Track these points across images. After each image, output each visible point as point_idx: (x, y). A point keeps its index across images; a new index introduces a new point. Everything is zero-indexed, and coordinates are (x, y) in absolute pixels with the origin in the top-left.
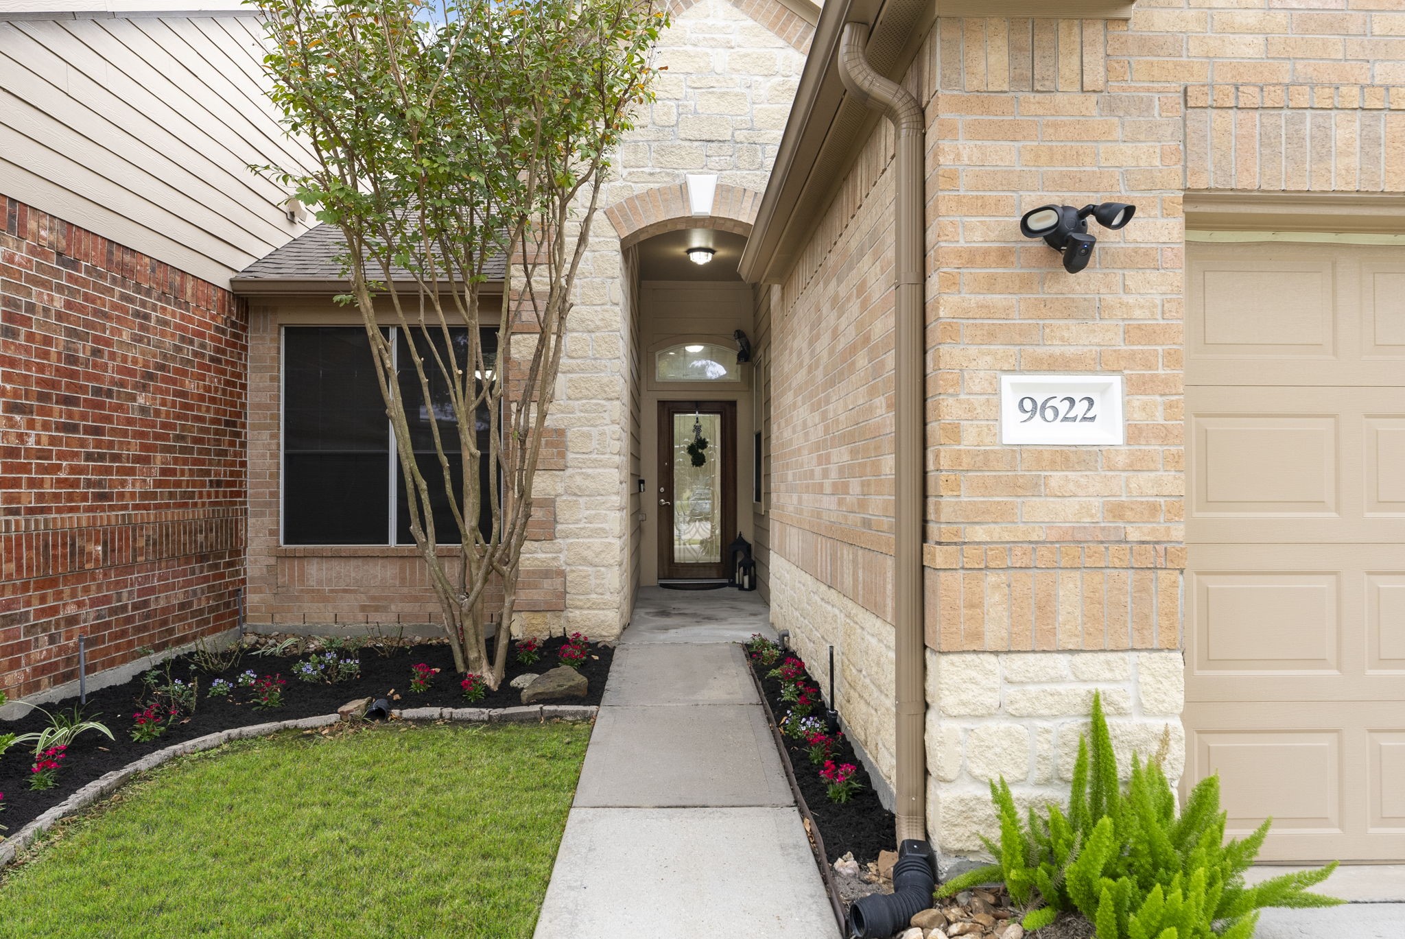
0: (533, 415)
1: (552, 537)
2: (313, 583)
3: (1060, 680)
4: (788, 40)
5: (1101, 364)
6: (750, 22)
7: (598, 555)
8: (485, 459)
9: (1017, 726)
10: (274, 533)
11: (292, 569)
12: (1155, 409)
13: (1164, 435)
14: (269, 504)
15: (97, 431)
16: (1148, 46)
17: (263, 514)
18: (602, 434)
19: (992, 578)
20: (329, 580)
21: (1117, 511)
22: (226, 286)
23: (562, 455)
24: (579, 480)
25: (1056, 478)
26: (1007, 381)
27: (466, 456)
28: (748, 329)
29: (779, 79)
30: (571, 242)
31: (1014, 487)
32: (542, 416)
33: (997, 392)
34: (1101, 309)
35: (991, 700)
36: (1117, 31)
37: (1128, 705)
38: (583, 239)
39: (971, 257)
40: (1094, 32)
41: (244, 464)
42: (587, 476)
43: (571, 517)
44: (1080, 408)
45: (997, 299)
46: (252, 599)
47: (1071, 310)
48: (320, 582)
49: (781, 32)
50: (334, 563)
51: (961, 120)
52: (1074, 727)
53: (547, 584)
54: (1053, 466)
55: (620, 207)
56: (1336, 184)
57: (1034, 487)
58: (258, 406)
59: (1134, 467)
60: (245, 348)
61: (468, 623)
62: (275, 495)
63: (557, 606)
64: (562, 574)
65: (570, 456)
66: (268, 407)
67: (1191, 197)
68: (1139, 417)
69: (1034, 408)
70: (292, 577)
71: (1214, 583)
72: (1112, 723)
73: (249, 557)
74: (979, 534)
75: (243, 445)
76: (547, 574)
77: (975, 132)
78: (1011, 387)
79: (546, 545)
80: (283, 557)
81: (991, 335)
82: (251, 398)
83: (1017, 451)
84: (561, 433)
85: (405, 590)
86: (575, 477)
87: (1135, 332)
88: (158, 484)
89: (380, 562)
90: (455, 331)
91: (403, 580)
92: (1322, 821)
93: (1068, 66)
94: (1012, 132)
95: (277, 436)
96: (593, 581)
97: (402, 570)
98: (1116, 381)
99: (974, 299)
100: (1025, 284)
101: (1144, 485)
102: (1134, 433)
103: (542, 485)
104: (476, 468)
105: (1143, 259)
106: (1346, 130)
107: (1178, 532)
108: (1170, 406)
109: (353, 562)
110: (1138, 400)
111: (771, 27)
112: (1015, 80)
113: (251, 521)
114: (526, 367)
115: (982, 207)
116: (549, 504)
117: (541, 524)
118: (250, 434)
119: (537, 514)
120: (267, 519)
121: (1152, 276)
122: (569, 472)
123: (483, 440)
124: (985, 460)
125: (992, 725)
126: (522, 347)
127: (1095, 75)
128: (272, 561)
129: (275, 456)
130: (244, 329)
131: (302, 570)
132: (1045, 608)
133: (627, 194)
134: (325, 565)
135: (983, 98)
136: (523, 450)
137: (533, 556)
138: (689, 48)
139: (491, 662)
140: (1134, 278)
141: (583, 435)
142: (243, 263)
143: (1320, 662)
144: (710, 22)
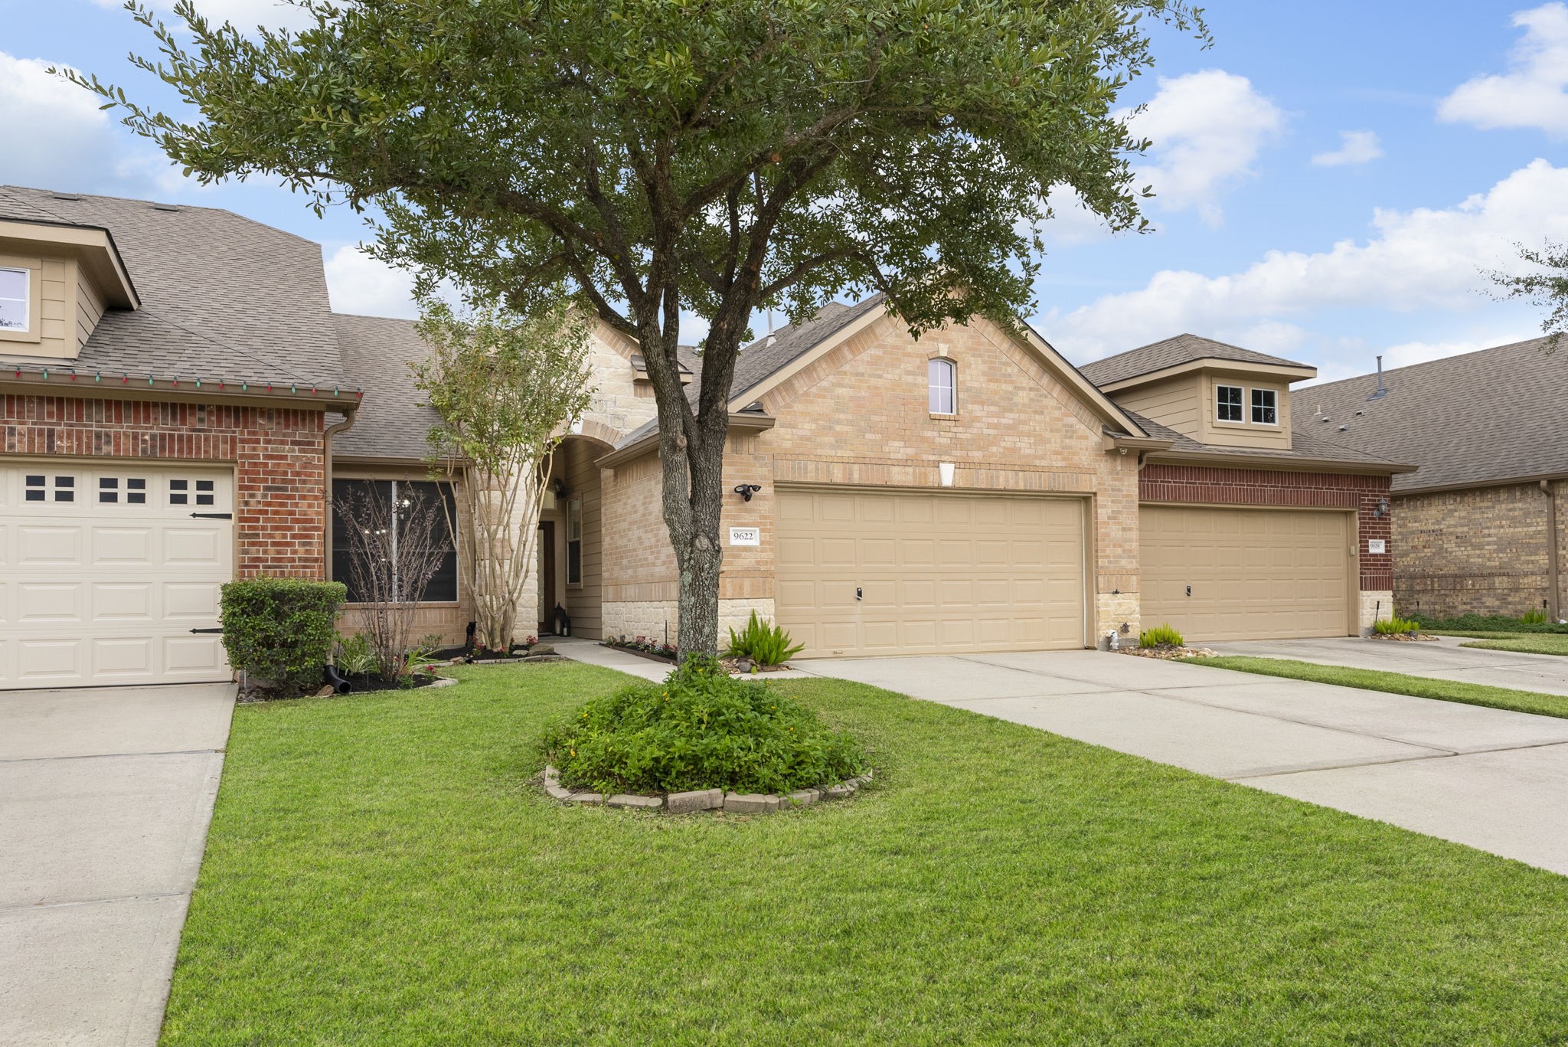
3: (744, 606)
4: (617, 351)
5: (754, 525)
9: (737, 618)
12: (767, 537)
13: (769, 543)
16: (765, 443)
21: (758, 563)
25: (743, 554)
26: (733, 529)
28: (562, 477)
29: (612, 370)
31: (734, 557)
33: (729, 532)
34: (754, 511)
35: (728, 611)
37: (761, 613)
40: (751, 439)
45: (733, 508)
47: (746, 511)
49: (614, 347)
52: (748, 618)
54: (742, 551)
57: (738, 556)
59: (762, 551)
67: (776, 483)
68: (763, 539)
69: (738, 536)
71: (783, 583)
72: (758, 618)
78: (734, 531)
81: (731, 519)
83: (733, 547)
87: (762, 517)
93: (745, 447)
96: (524, 615)
98: (757, 529)
100: (735, 504)
101: (765, 556)
102: (762, 543)
105: (763, 498)
106: (811, 466)
107: (773, 568)
108: (771, 536)
110: (763, 534)
111: (609, 344)
112: (733, 451)
115: (731, 484)
121: (766, 504)
124: (730, 550)
125: (731, 618)
127: (752, 450)
132: (741, 588)
140: (761, 503)
143: (810, 605)
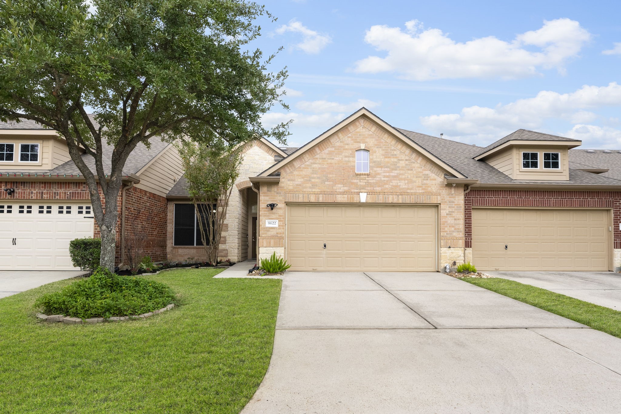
0: (221, 222)
1: (225, 243)
2: (180, 253)
3: (271, 250)
5: (277, 219)
6: (262, 151)
7: (234, 247)
8: (214, 229)
9: (267, 254)
10: (172, 243)
11: (176, 250)
12: (281, 223)
13: (282, 226)
14: (171, 238)
15: (151, 224)
16: (281, 187)
17: (170, 240)
18: (235, 225)
19: (264, 240)
20: (183, 253)
21: (277, 233)
22: (165, 197)
23: (227, 229)
24: (230, 233)
26: (266, 220)
27: (211, 228)
30: (228, 195)
31: (267, 231)
32: (223, 222)
33: (265, 222)
34: (276, 213)
35: (264, 252)
36: (278, 186)
37: (278, 252)
38: (230, 193)
39: (263, 208)
41: (167, 230)
42: (232, 232)
43: (229, 240)
44: (274, 223)
45: (266, 212)
46: (168, 256)
47: (274, 214)
48: (181, 253)
49: (268, 153)
50: (184, 249)
51: (262, 195)
52: (272, 254)
53: (224, 252)
54: (271, 229)
55: (238, 184)
56: (300, 201)
57: (269, 231)
58: (170, 219)
59: (279, 229)
60: (167, 208)
61: (211, 255)
62: (173, 236)
63: (226, 256)
64: (227, 250)
65: (229, 229)
66: (171, 219)
67: (285, 202)
68: (280, 224)
69: (269, 223)
70: (176, 252)
72: (275, 254)
73: (167, 248)
74: (263, 235)
75: (167, 226)
76: (224, 250)
77: (264, 196)
78: (267, 221)
79: (224, 245)
80: (174, 248)
81: (265, 216)
82: (168, 218)
83: (267, 227)
84: (227, 225)
85: (198, 255)
86: (230, 232)
87: (280, 216)
88: (157, 233)
89: (193, 249)
90: (208, 205)
91: (197, 253)
92: (303, 267)
93: (273, 189)
94: (268, 196)
95: (173, 225)
96: (232, 251)
97: (197, 251)
98: (277, 220)
99: (263, 212)
101: (280, 231)
102: (279, 226)
103: (223, 234)
104: (212, 230)
105: (280, 208)
106: (301, 196)
108: (283, 223)
109: (188, 249)
110: (280, 222)
111: (266, 152)
113: (168, 241)
114: (221, 213)
115: (264, 203)
116: (225, 237)
117: (223, 241)
118: (168, 224)
119: (222, 239)
120: (171, 241)
121: (281, 210)
122: (229, 232)
123: (213, 226)
124: (264, 228)
125: (265, 254)
126: (220, 209)
127: (276, 190)
128: (172, 249)
129: (173, 229)
130: (167, 204)
131: (177, 250)
132: (270, 243)
133: (240, 182)
134: (182, 249)
135: (264, 193)
136: (220, 227)
137: (221, 247)
138: (251, 155)
139: (214, 262)
140: (279, 210)
141: (231, 225)
142: (167, 192)
144: (255, 151)
